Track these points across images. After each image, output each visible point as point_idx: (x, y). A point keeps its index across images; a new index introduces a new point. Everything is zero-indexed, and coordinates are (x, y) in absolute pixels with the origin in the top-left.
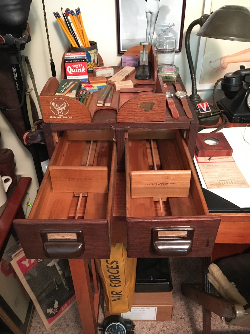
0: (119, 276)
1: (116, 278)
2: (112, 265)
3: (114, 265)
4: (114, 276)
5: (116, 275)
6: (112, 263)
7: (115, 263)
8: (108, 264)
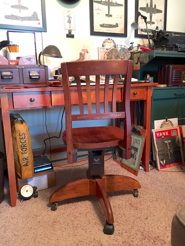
0: (26, 144)
1: (25, 146)
2: (22, 136)
3: (23, 136)
4: (24, 145)
5: (24, 144)
6: (22, 135)
7: (24, 134)
8: (20, 137)
